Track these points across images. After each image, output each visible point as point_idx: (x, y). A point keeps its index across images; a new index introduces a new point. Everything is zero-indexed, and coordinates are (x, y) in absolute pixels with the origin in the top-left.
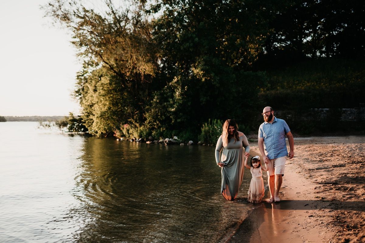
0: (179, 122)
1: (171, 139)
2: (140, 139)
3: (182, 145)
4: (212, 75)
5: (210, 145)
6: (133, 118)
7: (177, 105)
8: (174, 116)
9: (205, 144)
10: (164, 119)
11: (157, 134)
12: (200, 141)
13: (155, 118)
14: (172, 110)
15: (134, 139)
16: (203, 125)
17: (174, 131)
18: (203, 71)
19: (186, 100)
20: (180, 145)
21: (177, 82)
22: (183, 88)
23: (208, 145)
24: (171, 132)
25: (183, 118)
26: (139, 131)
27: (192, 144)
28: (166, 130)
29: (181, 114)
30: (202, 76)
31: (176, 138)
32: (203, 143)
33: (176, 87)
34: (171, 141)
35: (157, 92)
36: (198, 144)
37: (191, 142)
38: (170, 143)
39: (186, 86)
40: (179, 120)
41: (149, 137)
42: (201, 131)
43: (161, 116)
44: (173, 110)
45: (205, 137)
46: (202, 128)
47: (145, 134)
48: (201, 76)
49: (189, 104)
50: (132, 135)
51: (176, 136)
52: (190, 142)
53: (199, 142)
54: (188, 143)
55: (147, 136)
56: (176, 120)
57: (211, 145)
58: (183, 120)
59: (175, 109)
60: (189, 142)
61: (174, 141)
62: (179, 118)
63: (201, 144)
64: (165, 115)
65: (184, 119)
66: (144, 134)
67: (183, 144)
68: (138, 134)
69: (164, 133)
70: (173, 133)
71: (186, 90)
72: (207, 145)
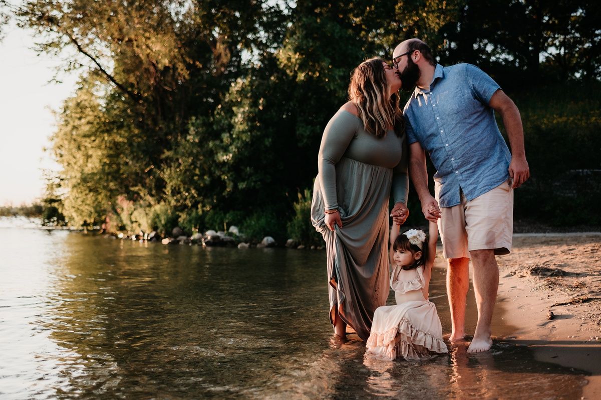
0: (243, 190)
1: (219, 234)
2: (153, 234)
3: (243, 247)
4: (326, 63)
5: (316, 249)
6: (144, 186)
7: (239, 145)
8: (231, 176)
9: (303, 247)
10: (207, 182)
11: (190, 221)
12: (290, 238)
13: (188, 180)
14: (225, 158)
15: (141, 234)
16: (300, 196)
17: (231, 212)
18: (301, 54)
19: (259, 133)
20: (239, 246)
21: (242, 92)
22: (254, 104)
23: (312, 247)
24: (223, 215)
25: (254, 179)
26: (151, 215)
27: (270, 245)
28: (211, 211)
29: (248, 169)
30: (297, 66)
31: (234, 230)
32: (299, 244)
33: (239, 104)
34: (218, 237)
35: (196, 119)
36: (286, 245)
37: (268, 240)
38: (215, 242)
39: (262, 99)
40: (242, 186)
41: (172, 229)
42: (294, 213)
43: (201, 176)
44: (228, 157)
45: (304, 227)
46: (295, 203)
47: (163, 222)
48: (295, 65)
49: (268, 142)
50: (137, 224)
51: (235, 225)
52: (265, 239)
53: (290, 241)
54: (260, 242)
55: (168, 225)
56: (235, 187)
57: (318, 248)
58: (253, 184)
59: (231, 155)
60: (262, 239)
61: (228, 238)
62: (243, 181)
63: (295, 246)
64: (211, 174)
65: (255, 182)
66: (160, 221)
67: (247, 245)
68: (150, 221)
69: (207, 219)
70: (229, 217)
71: (261, 108)
72: (308, 248)
